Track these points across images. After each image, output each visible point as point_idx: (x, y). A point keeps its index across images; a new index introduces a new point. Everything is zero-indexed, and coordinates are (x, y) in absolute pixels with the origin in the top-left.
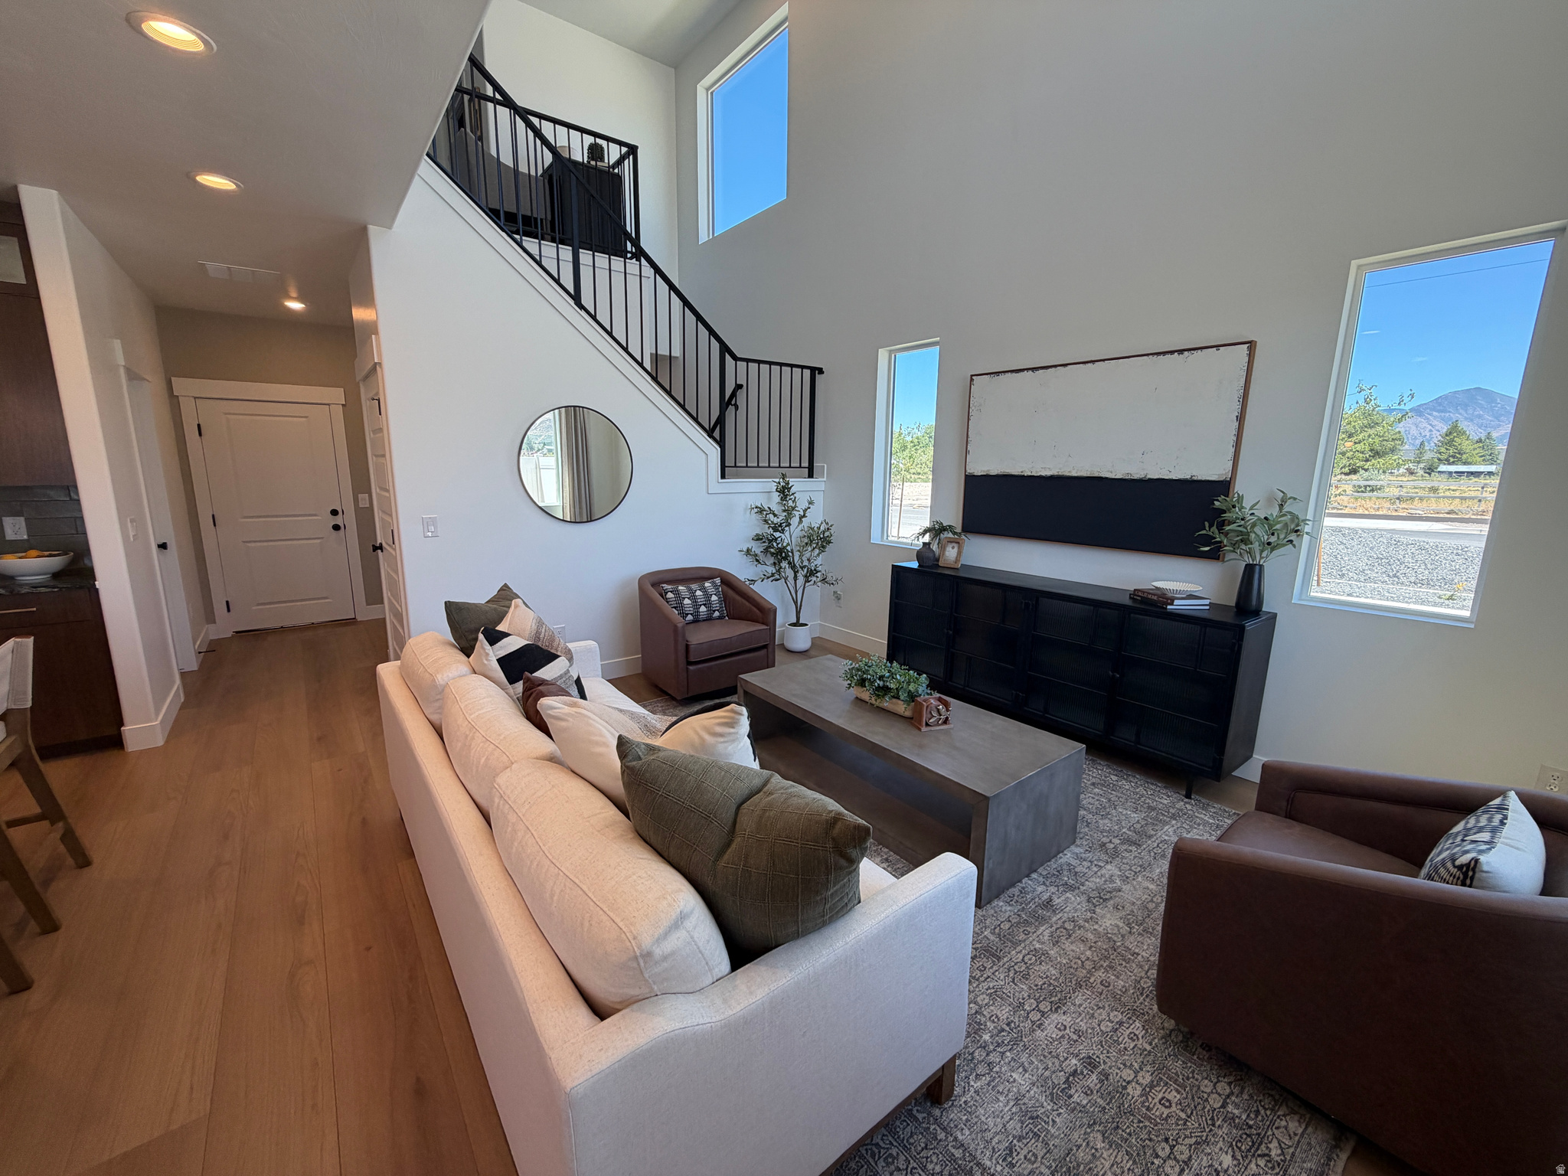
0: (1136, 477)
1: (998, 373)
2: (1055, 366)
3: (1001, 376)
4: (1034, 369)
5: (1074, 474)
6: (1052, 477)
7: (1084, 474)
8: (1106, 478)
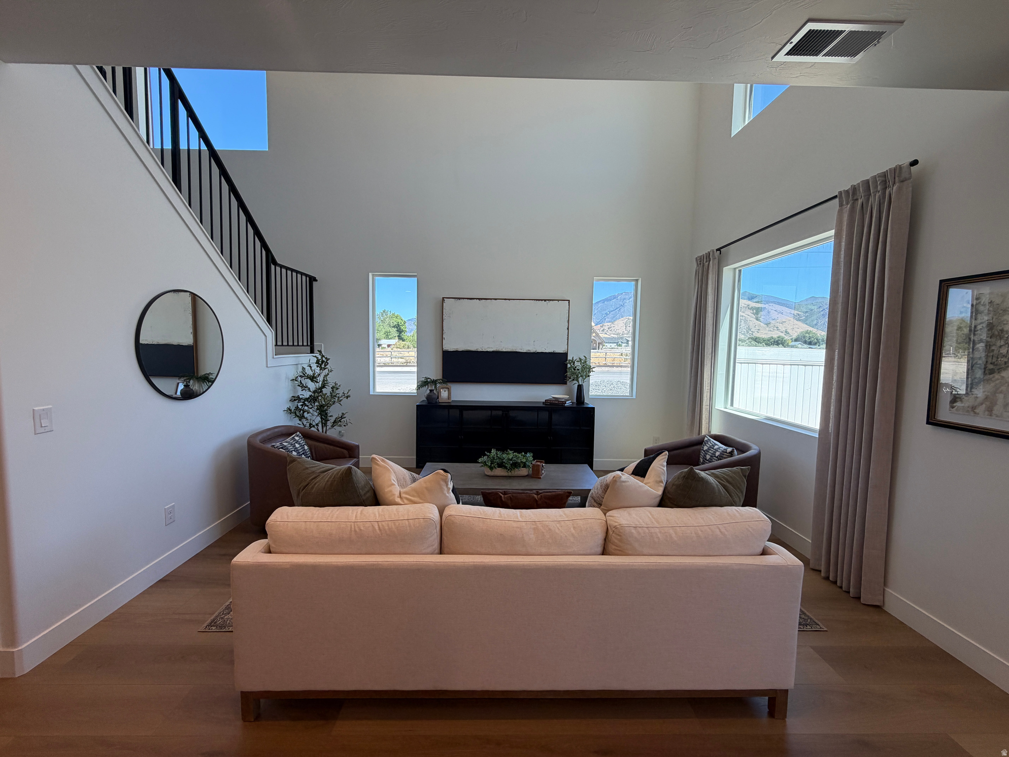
0: (532, 351)
1: (460, 299)
2: (491, 299)
3: (462, 300)
4: (479, 299)
5: (504, 350)
6: (493, 352)
7: (509, 350)
8: (519, 352)
